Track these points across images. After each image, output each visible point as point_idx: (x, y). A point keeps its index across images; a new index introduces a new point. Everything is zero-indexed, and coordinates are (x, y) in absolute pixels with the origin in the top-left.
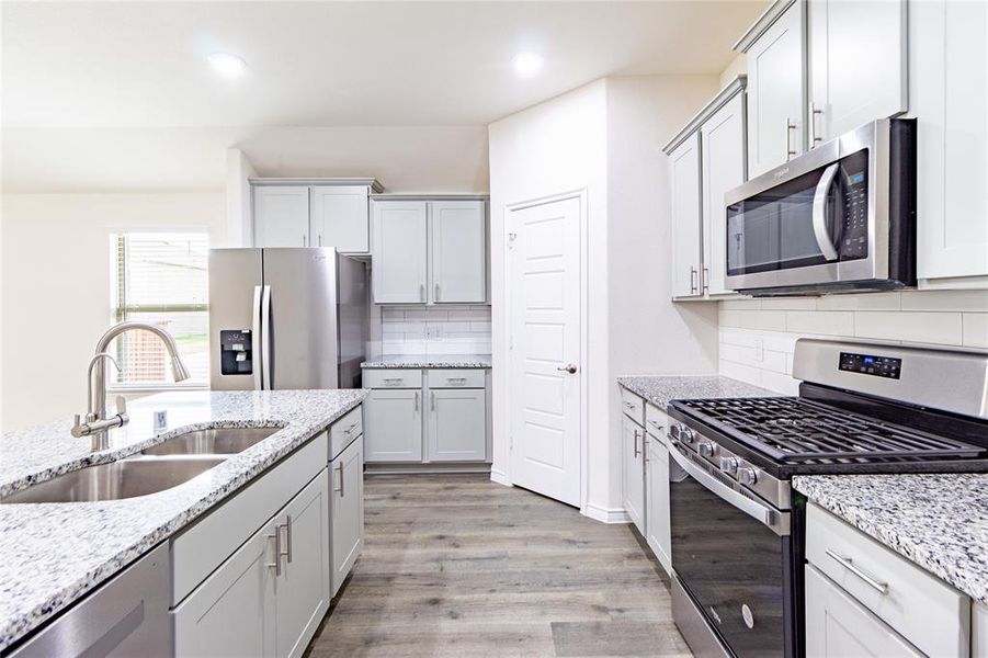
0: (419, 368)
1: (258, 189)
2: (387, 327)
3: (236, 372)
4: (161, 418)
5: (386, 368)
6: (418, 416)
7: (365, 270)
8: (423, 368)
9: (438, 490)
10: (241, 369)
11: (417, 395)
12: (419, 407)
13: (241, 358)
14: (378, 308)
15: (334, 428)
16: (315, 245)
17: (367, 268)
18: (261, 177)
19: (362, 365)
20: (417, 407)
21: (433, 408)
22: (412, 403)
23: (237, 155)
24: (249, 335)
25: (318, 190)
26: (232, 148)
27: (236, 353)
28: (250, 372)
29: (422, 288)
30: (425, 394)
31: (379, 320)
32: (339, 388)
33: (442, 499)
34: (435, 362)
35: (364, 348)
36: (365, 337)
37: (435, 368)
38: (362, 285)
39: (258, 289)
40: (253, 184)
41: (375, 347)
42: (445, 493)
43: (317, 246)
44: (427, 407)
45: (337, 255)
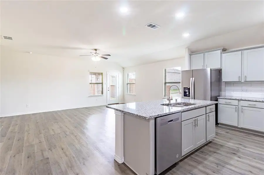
0: (237, 100)
1: (191, 56)
2: (227, 88)
3: (186, 96)
4: (176, 100)
5: (226, 99)
6: (236, 113)
7: (220, 72)
8: (238, 100)
9: (243, 135)
10: (188, 95)
11: (236, 107)
12: (237, 110)
13: (187, 93)
14: (224, 83)
15: (207, 107)
16: (205, 68)
17: (221, 72)
18: (192, 53)
19: (218, 97)
20: (236, 111)
21: (242, 112)
22: (234, 110)
23: (187, 49)
24: (189, 89)
25: (206, 54)
26: (186, 48)
27: (187, 92)
28: (189, 96)
29: (239, 77)
30: (239, 108)
31: (225, 86)
32: (211, 100)
33: (244, 137)
34: (243, 99)
35: (219, 93)
36: (220, 90)
37: (243, 100)
38: (219, 77)
39: (191, 79)
40: (190, 55)
41: (223, 93)
42: (245, 136)
43: (206, 68)
44: (240, 111)
45: (211, 70)
